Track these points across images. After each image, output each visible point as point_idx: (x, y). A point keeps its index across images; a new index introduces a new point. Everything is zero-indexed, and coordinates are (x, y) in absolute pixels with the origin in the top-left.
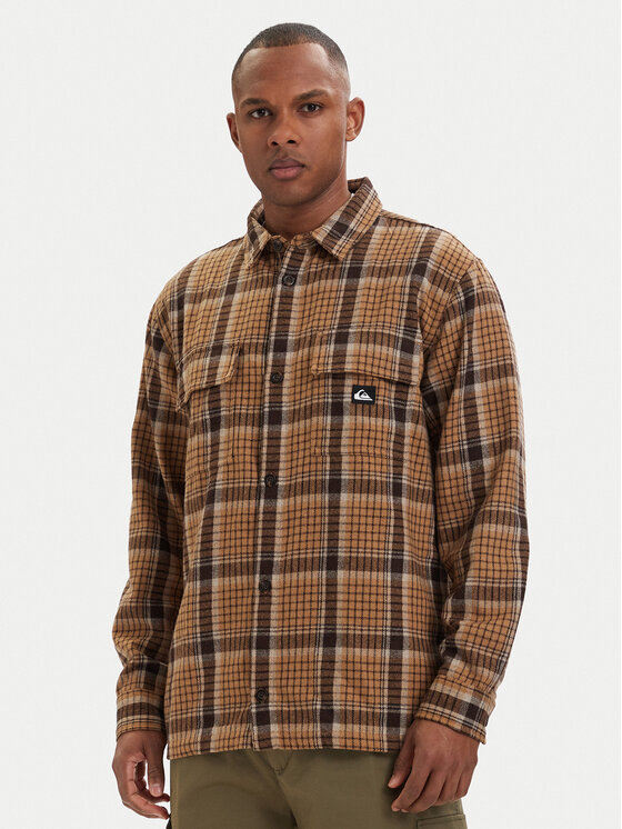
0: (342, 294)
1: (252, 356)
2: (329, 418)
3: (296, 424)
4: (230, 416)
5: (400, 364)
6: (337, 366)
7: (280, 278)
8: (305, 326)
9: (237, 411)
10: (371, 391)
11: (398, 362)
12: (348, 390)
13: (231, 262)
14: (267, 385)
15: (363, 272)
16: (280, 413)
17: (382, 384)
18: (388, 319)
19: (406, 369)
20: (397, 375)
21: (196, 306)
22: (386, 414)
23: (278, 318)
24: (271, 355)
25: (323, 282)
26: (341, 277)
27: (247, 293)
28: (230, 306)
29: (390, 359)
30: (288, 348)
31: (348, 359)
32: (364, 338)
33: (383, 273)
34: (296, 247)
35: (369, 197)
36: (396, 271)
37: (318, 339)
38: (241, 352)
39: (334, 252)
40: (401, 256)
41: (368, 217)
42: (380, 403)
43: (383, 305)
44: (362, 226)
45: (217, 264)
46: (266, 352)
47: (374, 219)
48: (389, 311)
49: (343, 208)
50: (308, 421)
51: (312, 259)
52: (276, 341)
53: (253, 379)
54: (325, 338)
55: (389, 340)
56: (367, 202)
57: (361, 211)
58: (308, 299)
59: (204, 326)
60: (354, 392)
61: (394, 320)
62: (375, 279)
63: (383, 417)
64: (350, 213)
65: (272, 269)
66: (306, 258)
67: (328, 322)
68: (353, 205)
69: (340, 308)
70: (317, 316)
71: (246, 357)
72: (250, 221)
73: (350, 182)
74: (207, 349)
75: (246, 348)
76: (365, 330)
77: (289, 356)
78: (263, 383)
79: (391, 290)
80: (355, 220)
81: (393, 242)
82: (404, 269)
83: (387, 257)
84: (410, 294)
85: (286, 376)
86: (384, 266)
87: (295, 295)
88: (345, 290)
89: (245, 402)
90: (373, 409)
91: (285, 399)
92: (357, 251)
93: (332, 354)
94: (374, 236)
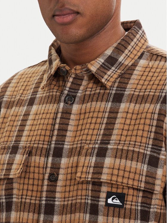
0: (107, 114)
1: (37, 158)
2: (88, 215)
3: (64, 216)
4: (18, 202)
5: (146, 176)
6: (96, 176)
7: (63, 98)
8: (77, 139)
9: (24, 200)
10: (121, 197)
11: (144, 174)
12: (103, 195)
13: (36, 79)
14: (46, 182)
15: (125, 98)
16: (53, 206)
17: (131, 192)
18: (139, 139)
19: (151, 180)
20: (143, 185)
21: (9, 110)
22: (133, 216)
23: (59, 130)
24: (50, 159)
25: (94, 103)
26: (107, 101)
27: (41, 106)
28: (29, 115)
29: (138, 172)
30: (64, 155)
31: (105, 171)
32: (119, 153)
33: (140, 100)
34: (76, 75)
35: (138, 36)
36: (149, 100)
37: (84, 151)
38: (30, 154)
39: (103, 80)
40: (155, 87)
41: (135, 52)
42: (128, 207)
43: (136, 127)
44: (129, 59)
45: (28, 80)
46: (47, 156)
47: (139, 54)
48: (140, 133)
49: (115, 45)
50: (73, 215)
51: (88, 84)
52: (55, 148)
53: (36, 176)
54: (90, 151)
55: (138, 157)
56: (135, 40)
57: (130, 47)
58: (82, 116)
59: (10, 128)
60: (108, 197)
61: (144, 140)
62: (132, 105)
63: (130, 219)
64: (120, 49)
65: (60, 89)
66: (84, 83)
67: (94, 138)
68: (123, 43)
69: (104, 126)
70: (86, 131)
71: (33, 158)
72: (50, 50)
73: (123, 23)
74: (9, 148)
75: (34, 151)
76: (120, 147)
77: (64, 161)
78: (43, 179)
79: (144, 115)
80: (124, 55)
81: (151, 74)
82: (156, 98)
83: (144, 87)
84: (158, 120)
85: (61, 177)
86: (141, 94)
87: (73, 112)
88: (110, 112)
89: (29, 193)
90: (122, 211)
91: (58, 195)
92: (122, 80)
93: (93, 165)
94: (137, 68)
